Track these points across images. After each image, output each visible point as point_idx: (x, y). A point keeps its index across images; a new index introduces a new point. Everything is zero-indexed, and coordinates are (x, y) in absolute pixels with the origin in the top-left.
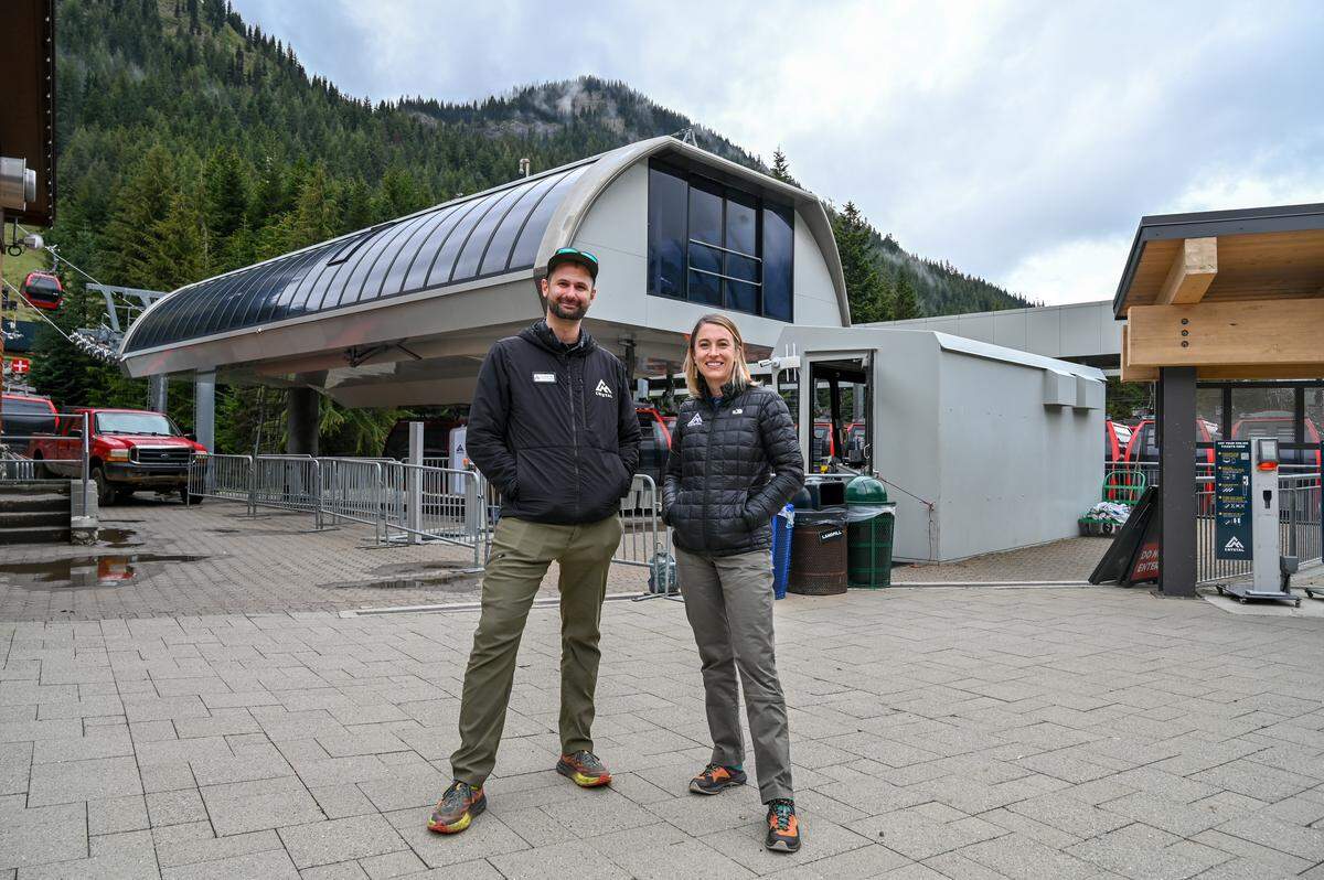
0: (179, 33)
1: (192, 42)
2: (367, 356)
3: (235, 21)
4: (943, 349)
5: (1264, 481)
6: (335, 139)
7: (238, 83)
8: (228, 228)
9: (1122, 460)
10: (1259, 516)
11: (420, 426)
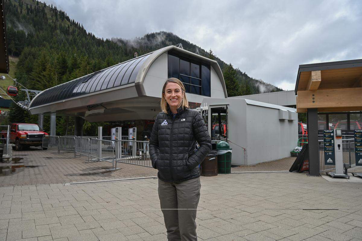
0: (53, 22)
1: (56, 24)
2: (92, 108)
3: (68, 18)
4: (248, 104)
5: (338, 142)
6: (94, 49)
7: (68, 34)
8: (63, 73)
9: (305, 134)
10: (337, 152)
11: (101, 128)
